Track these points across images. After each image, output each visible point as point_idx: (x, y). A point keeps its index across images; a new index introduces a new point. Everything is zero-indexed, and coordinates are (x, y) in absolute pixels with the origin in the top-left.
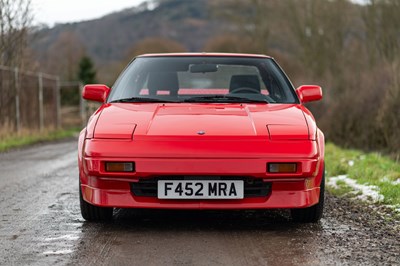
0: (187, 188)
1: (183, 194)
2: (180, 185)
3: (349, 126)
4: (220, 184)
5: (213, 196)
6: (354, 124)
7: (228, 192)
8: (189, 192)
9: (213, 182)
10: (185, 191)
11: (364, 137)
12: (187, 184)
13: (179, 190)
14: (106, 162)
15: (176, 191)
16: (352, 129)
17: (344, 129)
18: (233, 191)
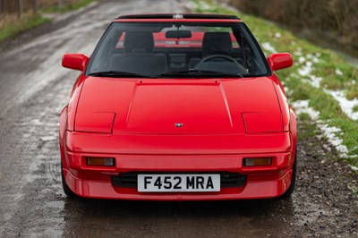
0: (165, 182)
1: (162, 187)
2: (159, 179)
3: (303, 7)
4: (198, 178)
5: (191, 189)
6: (308, 6)
7: (205, 186)
8: (168, 185)
9: (190, 176)
10: (164, 184)
11: (317, 19)
12: (166, 178)
13: (158, 184)
14: (87, 158)
15: (155, 184)
16: (306, 11)
17: (298, 10)
18: (210, 184)
